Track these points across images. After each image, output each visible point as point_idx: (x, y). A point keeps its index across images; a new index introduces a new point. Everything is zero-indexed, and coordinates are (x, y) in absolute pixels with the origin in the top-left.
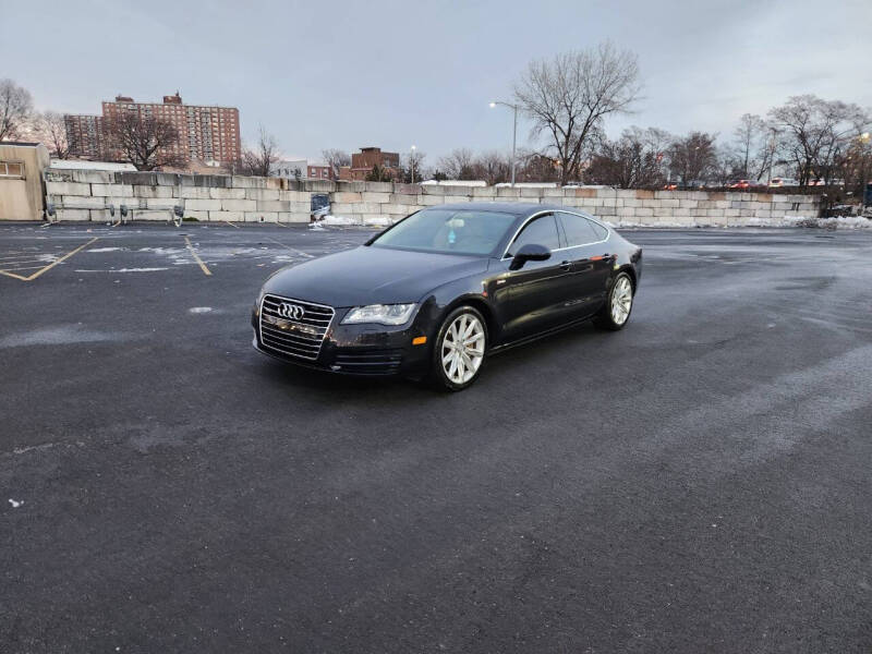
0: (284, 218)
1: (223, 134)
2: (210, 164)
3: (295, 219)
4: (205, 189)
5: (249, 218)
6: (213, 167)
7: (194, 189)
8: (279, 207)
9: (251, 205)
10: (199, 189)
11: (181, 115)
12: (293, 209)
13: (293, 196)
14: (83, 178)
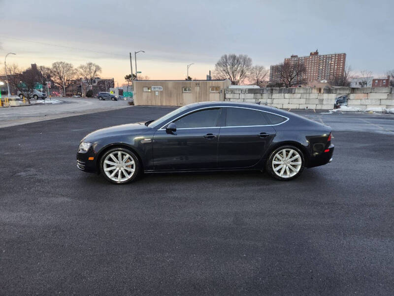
0: (319, 107)
1: (336, 67)
2: (322, 81)
3: (324, 108)
4: (283, 94)
5: (301, 107)
6: (324, 83)
7: (278, 95)
8: (317, 102)
9: (303, 101)
10: (280, 94)
11: (317, 60)
12: (324, 102)
13: (326, 96)
14: (237, 92)
